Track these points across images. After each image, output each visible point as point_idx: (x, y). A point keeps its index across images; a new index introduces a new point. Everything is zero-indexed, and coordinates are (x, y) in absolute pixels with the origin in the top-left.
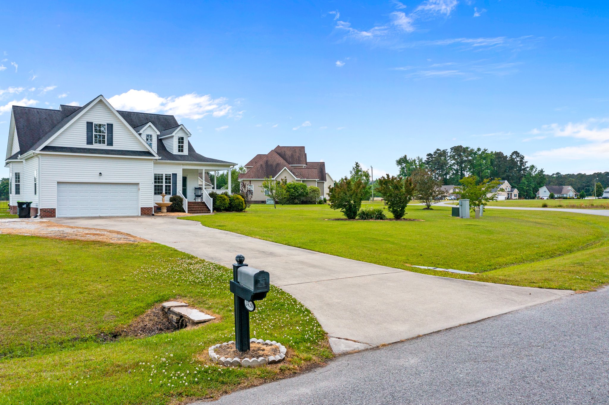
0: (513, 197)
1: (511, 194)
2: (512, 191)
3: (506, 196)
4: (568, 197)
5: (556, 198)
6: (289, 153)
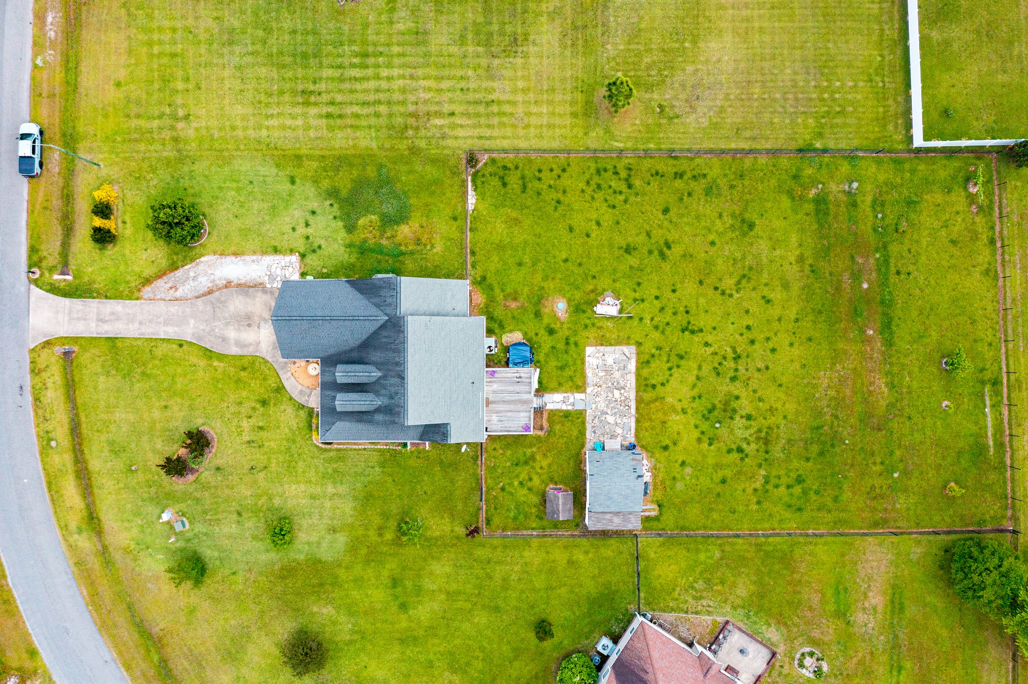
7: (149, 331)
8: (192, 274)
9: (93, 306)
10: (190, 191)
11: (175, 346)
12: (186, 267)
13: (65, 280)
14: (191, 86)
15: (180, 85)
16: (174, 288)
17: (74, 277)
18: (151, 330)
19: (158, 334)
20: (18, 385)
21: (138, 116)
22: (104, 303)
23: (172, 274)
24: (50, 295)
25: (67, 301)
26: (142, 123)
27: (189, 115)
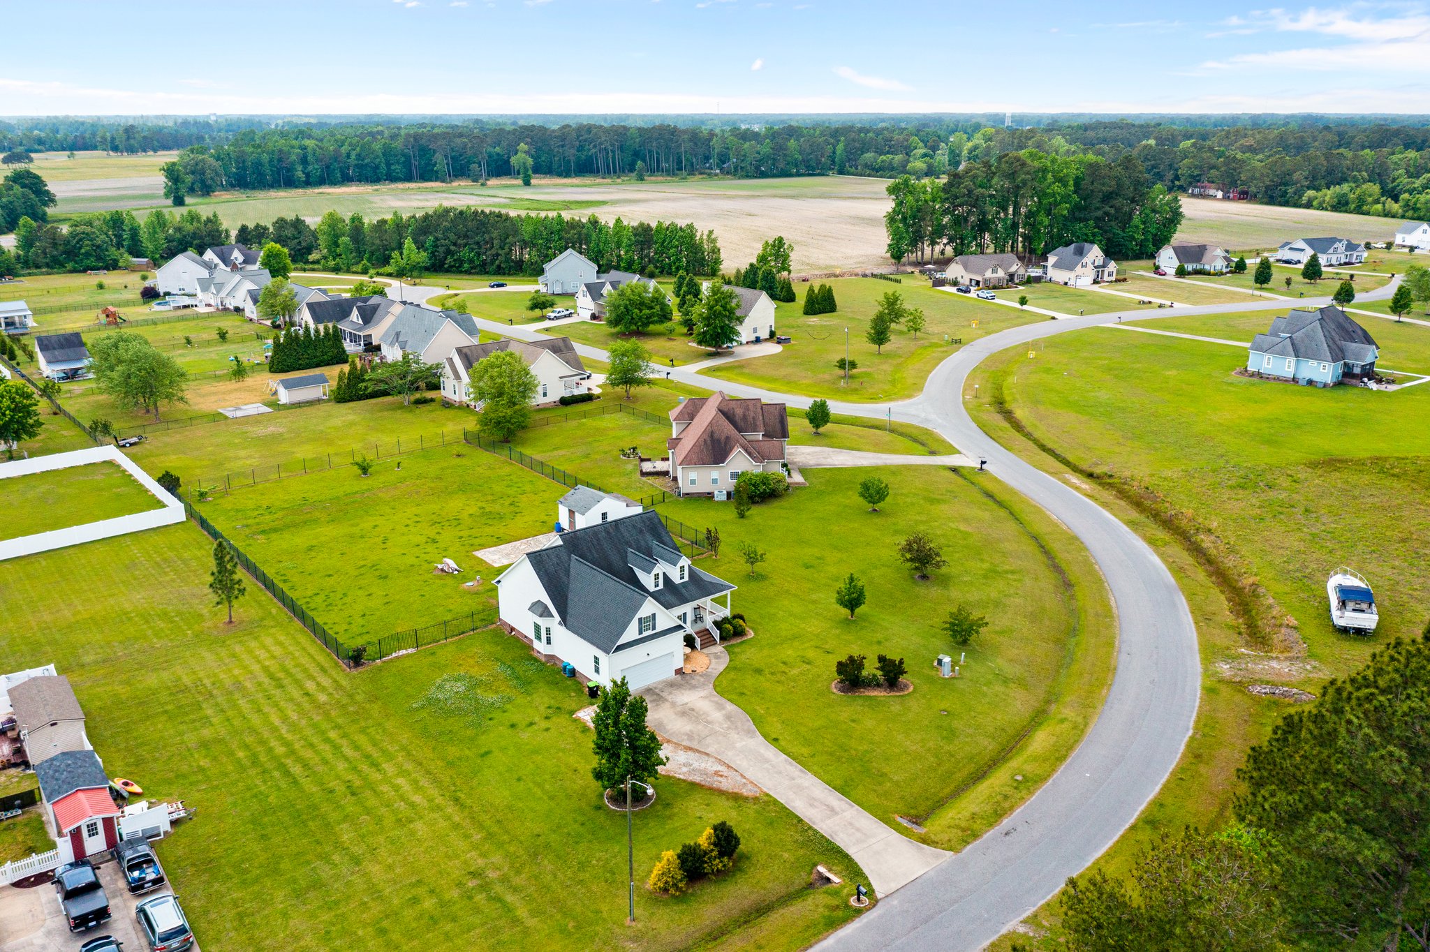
0: (1106, 278)
1: (1103, 271)
2: (1104, 266)
3: (1092, 276)
4: (1212, 271)
5: (1189, 273)
6: (739, 412)
7: (794, 769)
8: (685, 769)
9: (825, 826)
10: (581, 819)
11: (783, 743)
12: (682, 777)
13: (830, 870)
14: (421, 891)
15: (429, 904)
16: (716, 773)
17: (815, 865)
18: (788, 767)
19: (786, 761)
20: (1008, 838)
21: (516, 921)
22: (810, 820)
23: (703, 783)
24: (866, 871)
25: (852, 851)
26: (522, 912)
27: (470, 873)
